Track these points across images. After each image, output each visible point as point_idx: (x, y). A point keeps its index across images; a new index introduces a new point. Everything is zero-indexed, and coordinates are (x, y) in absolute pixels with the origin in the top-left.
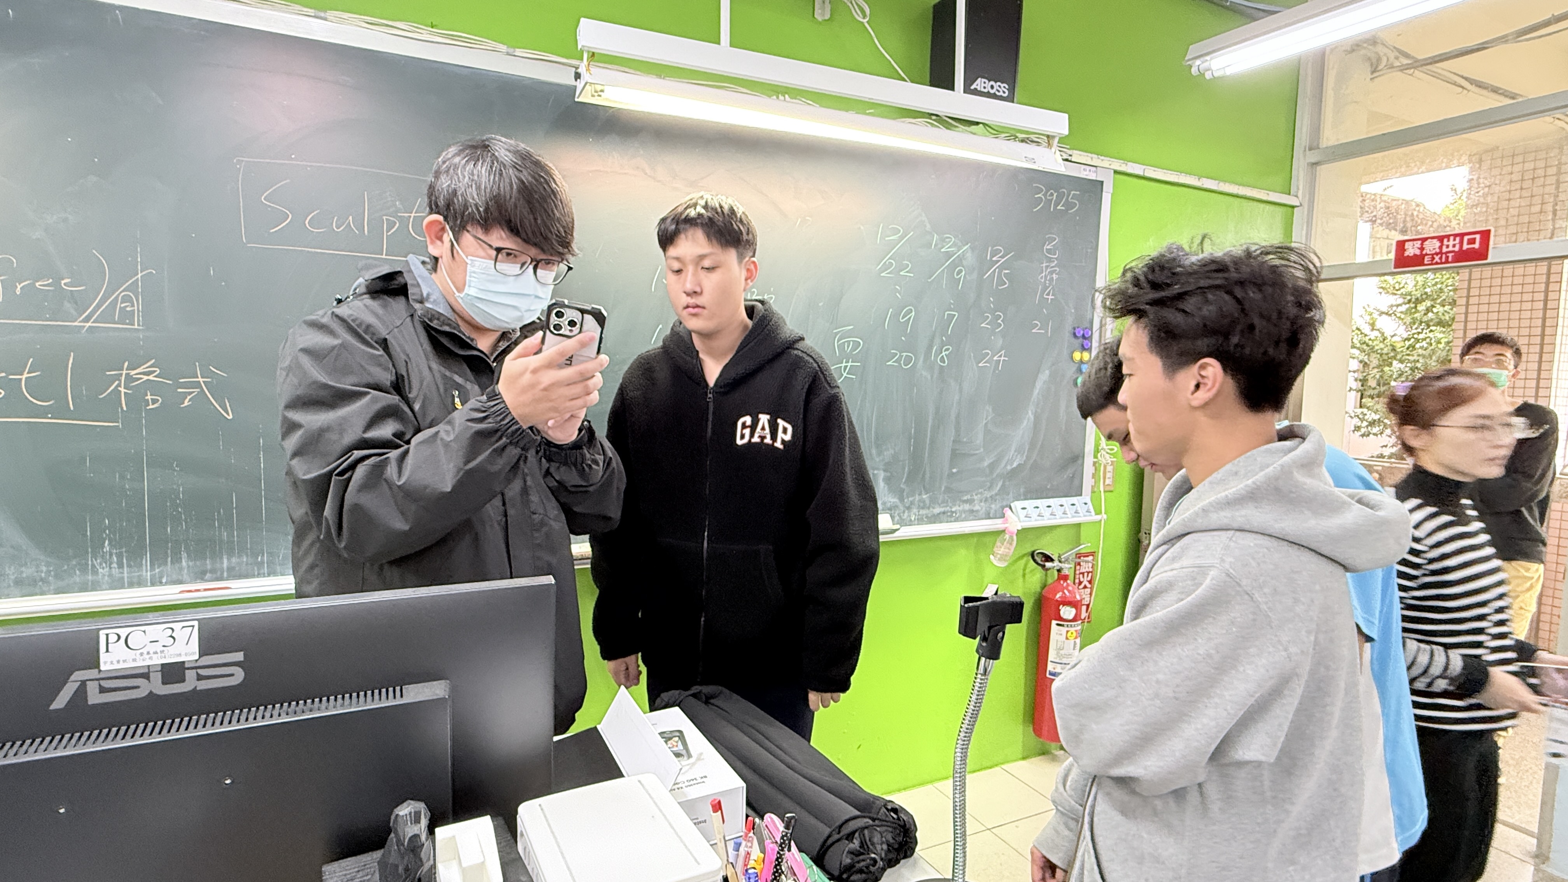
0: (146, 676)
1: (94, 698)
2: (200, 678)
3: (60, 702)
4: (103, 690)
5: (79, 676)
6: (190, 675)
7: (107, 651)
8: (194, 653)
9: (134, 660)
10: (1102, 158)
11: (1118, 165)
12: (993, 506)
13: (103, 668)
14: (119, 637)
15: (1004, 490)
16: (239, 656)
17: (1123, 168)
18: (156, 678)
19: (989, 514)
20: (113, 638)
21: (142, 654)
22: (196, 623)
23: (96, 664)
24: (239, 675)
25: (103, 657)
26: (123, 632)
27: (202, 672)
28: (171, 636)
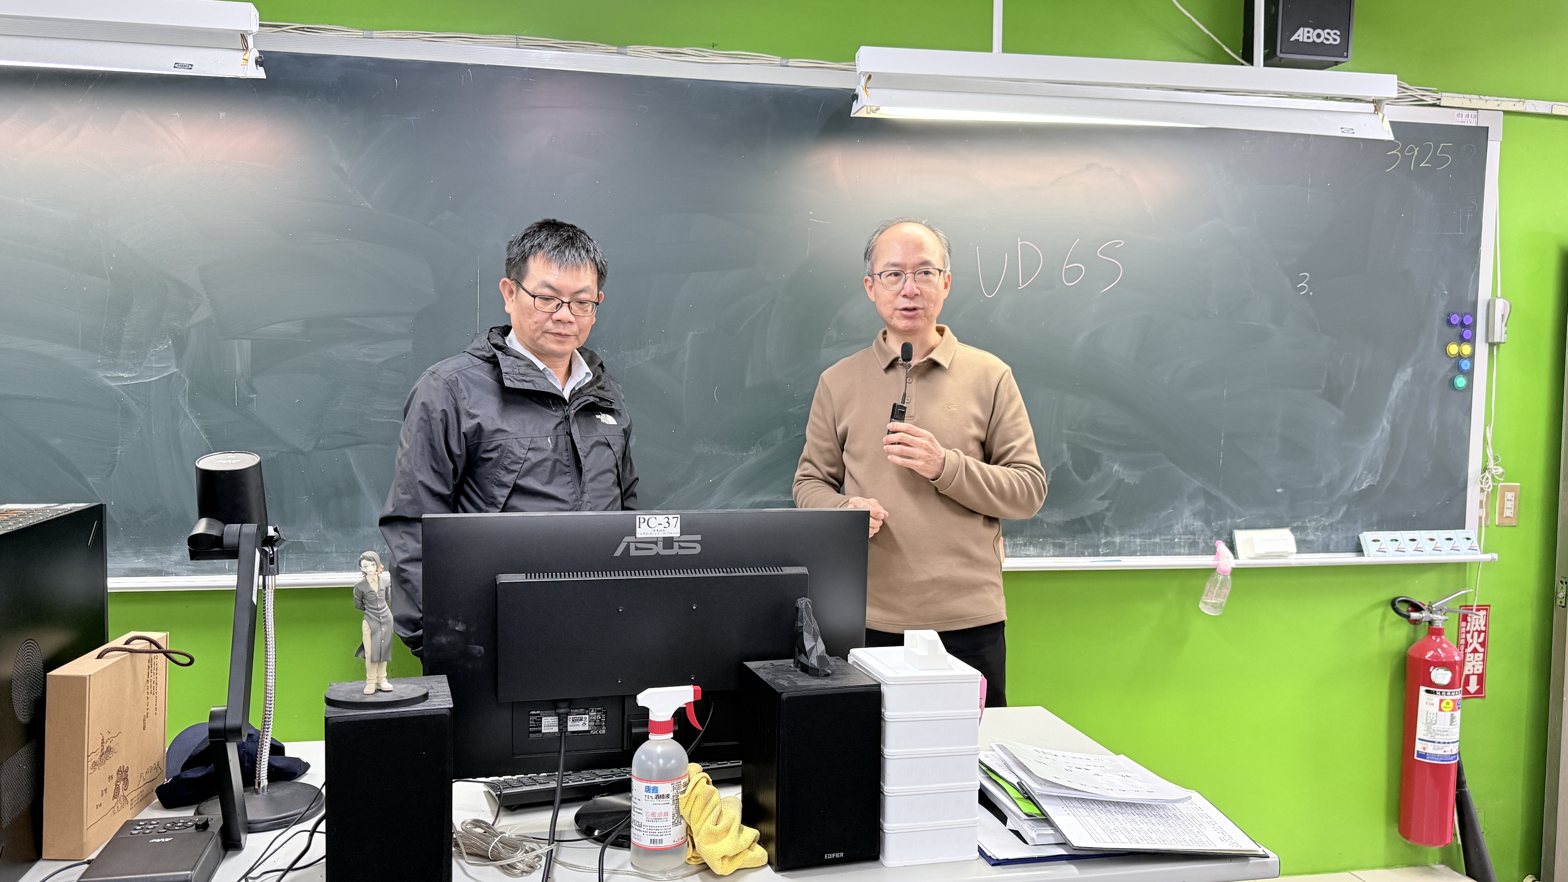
0: (656, 543)
1: (633, 552)
2: (680, 547)
3: (618, 553)
4: (637, 548)
5: (627, 539)
6: (676, 545)
7: (640, 527)
8: (677, 533)
9: (651, 534)
10: (1487, 98)
11: (1509, 105)
12: (1334, 536)
13: (638, 536)
14: (645, 520)
15: (1348, 518)
16: (698, 537)
17: (1519, 107)
18: (661, 544)
19: (1328, 546)
20: (642, 520)
21: (654, 530)
22: (679, 516)
23: (633, 533)
24: (698, 549)
25: (638, 530)
26: (647, 517)
27: (682, 544)
28: (668, 522)
